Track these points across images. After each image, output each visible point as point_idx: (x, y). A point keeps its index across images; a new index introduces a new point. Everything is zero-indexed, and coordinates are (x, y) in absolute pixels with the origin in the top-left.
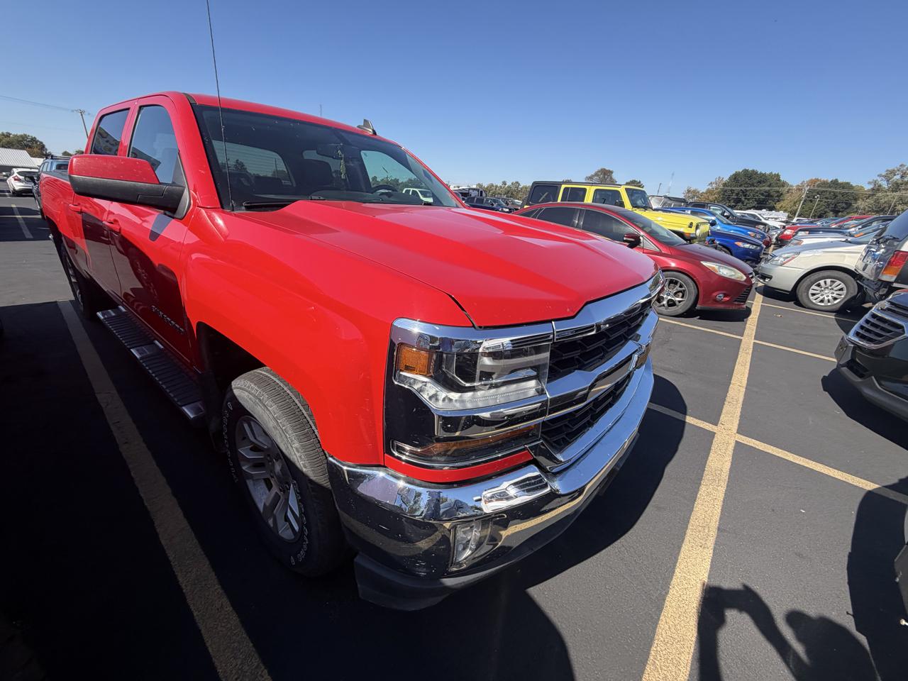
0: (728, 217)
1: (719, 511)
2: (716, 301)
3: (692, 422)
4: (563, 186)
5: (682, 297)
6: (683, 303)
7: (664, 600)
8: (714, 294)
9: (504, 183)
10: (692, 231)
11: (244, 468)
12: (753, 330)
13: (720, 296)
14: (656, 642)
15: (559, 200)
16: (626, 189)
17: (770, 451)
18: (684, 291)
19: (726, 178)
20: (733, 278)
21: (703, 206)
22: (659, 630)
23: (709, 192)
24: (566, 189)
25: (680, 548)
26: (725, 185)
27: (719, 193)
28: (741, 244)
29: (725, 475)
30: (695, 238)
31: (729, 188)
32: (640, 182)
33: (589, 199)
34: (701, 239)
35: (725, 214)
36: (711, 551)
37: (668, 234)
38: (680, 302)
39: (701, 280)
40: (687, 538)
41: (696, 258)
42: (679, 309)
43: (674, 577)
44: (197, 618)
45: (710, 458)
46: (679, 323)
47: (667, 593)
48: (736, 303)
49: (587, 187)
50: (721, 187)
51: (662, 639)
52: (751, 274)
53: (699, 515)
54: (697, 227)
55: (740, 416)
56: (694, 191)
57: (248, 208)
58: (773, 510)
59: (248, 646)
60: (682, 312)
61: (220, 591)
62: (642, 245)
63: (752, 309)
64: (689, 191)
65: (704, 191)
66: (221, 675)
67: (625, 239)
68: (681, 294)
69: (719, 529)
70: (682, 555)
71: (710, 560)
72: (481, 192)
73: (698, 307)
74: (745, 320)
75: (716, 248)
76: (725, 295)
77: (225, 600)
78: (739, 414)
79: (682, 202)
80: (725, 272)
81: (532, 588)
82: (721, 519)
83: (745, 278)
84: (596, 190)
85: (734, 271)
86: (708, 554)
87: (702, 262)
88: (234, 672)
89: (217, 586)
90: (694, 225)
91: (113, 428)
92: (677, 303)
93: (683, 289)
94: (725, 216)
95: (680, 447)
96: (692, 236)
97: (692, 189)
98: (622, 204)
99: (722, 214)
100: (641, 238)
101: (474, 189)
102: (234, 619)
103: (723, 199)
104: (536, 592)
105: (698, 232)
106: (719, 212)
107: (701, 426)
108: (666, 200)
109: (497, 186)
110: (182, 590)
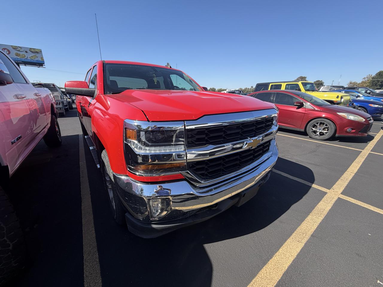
0: (369, 93)
1: (316, 227)
2: (347, 132)
3: (315, 187)
4: (271, 84)
5: (328, 130)
6: (328, 134)
7: (269, 261)
8: (346, 129)
9: (252, 87)
10: (339, 99)
11: (107, 184)
12: (371, 147)
13: (349, 130)
14: (257, 277)
15: (269, 89)
16: (302, 83)
17: (359, 204)
18: (328, 127)
19: (374, 75)
20: (356, 120)
21: (354, 88)
22: (260, 272)
23: (363, 82)
24: (272, 86)
25: (286, 240)
26: (373, 78)
27: (369, 83)
28: (372, 105)
29: (325, 213)
30: (341, 103)
31: (376, 79)
32: (322, 81)
33: (283, 88)
34: (345, 104)
35: (368, 92)
36: (303, 245)
37: (322, 101)
38: (326, 133)
39: (338, 122)
40: (291, 237)
41: (334, 112)
42: (326, 136)
43: (278, 252)
44: (83, 233)
45: (319, 204)
46: (325, 143)
47: (271, 258)
48: (360, 133)
49: (282, 84)
50: (371, 79)
51: (261, 276)
52: (369, 118)
53: (302, 228)
54: (342, 98)
55: (346, 187)
56: (354, 83)
57: (112, 94)
58: (350, 232)
59: (95, 244)
60: (328, 138)
61: (93, 226)
62: (304, 106)
63: (375, 138)
64: (351, 83)
65: (360, 82)
66: (84, 251)
67: (295, 104)
68: (327, 129)
69: (312, 236)
70: (286, 243)
71: (301, 248)
72: (240, 91)
73: (337, 135)
74: (368, 142)
75: (354, 108)
76: (353, 129)
77: (93, 229)
78: (346, 185)
79: (341, 88)
80: (352, 117)
81: (206, 244)
82: (315, 231)
83: (364, 120)
84: (287, 85)
85: (357, 117)
86: (301, 246)
87: (337, 113)
88: (88, 252)
89: (93, 224)
90: (340, 96)
91: (81, 172)
92: (325, 134)
93: (328, 126)
94: (367, 93)
95: (304, 197)
96: (338, 102)
97: (353, 82)
98: (300, 90)
99: (366, 92)
100: (304, 103)
101: (237, 90)
102: (94, 235)
103: (373, 85)
104: (207, 246)
105: (342, 100)
106: (364, 92)
107: (320, 189)
108: (331, 87)
109: (248, 89)
110: (82, 223)
